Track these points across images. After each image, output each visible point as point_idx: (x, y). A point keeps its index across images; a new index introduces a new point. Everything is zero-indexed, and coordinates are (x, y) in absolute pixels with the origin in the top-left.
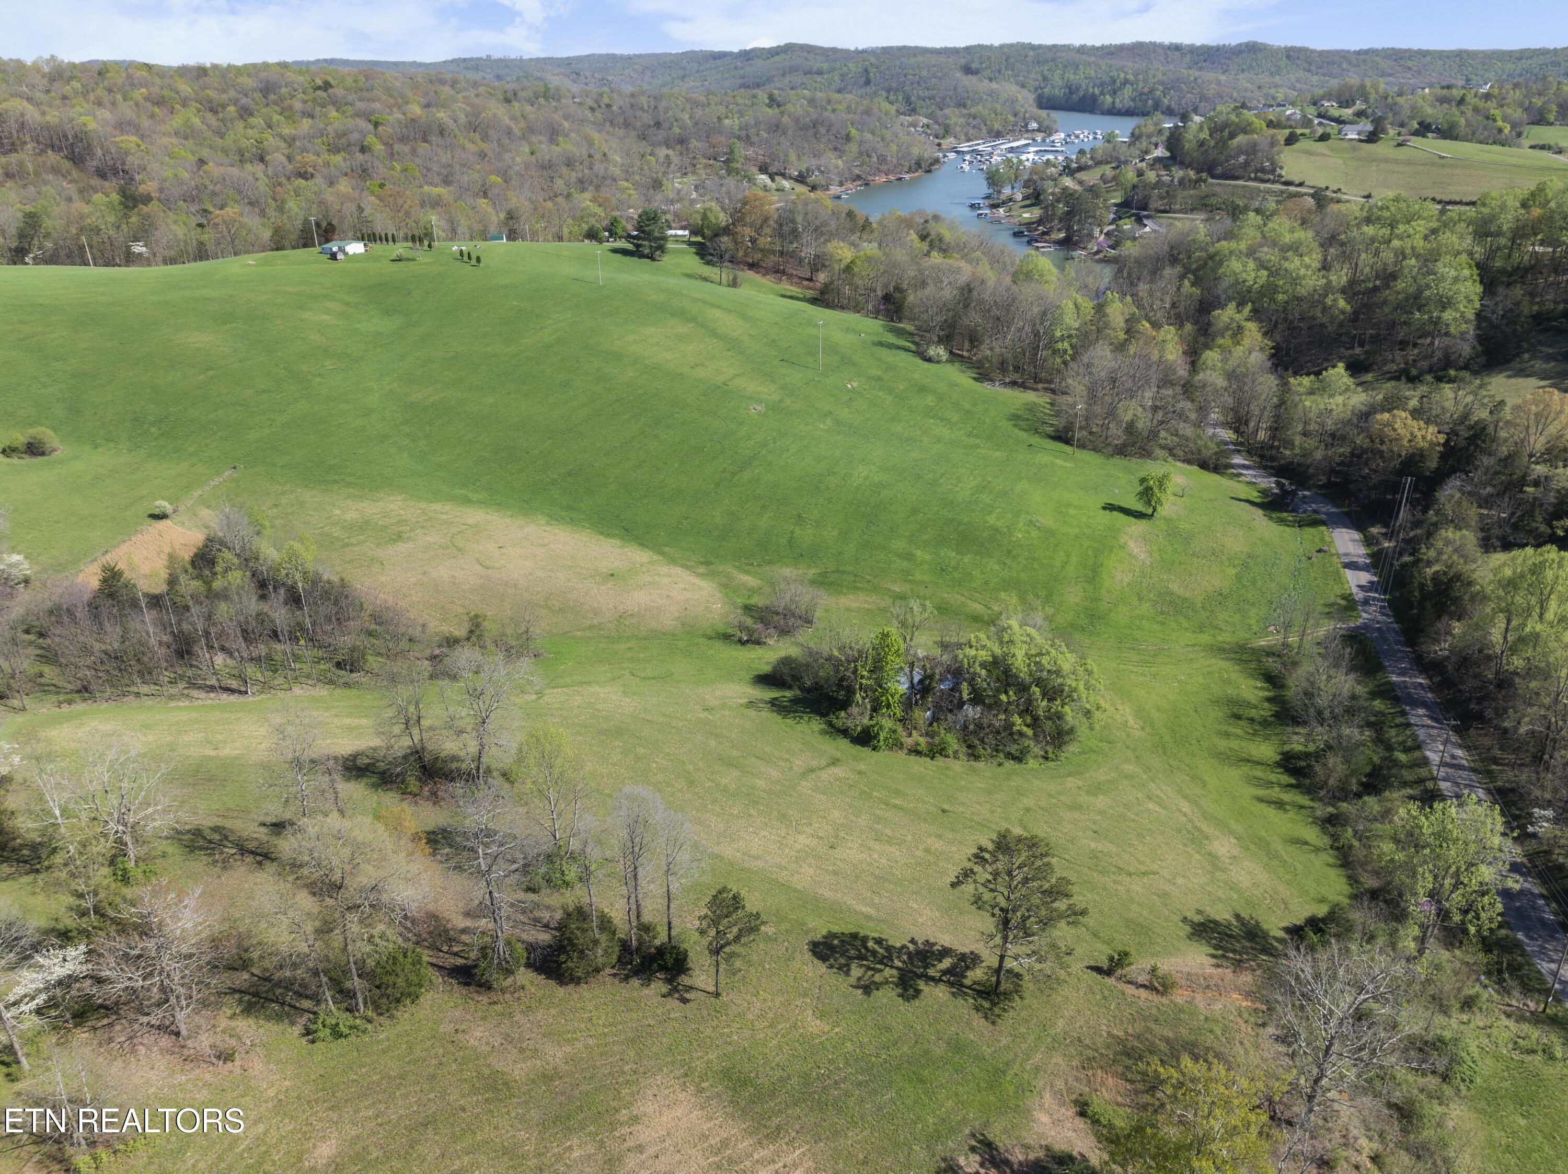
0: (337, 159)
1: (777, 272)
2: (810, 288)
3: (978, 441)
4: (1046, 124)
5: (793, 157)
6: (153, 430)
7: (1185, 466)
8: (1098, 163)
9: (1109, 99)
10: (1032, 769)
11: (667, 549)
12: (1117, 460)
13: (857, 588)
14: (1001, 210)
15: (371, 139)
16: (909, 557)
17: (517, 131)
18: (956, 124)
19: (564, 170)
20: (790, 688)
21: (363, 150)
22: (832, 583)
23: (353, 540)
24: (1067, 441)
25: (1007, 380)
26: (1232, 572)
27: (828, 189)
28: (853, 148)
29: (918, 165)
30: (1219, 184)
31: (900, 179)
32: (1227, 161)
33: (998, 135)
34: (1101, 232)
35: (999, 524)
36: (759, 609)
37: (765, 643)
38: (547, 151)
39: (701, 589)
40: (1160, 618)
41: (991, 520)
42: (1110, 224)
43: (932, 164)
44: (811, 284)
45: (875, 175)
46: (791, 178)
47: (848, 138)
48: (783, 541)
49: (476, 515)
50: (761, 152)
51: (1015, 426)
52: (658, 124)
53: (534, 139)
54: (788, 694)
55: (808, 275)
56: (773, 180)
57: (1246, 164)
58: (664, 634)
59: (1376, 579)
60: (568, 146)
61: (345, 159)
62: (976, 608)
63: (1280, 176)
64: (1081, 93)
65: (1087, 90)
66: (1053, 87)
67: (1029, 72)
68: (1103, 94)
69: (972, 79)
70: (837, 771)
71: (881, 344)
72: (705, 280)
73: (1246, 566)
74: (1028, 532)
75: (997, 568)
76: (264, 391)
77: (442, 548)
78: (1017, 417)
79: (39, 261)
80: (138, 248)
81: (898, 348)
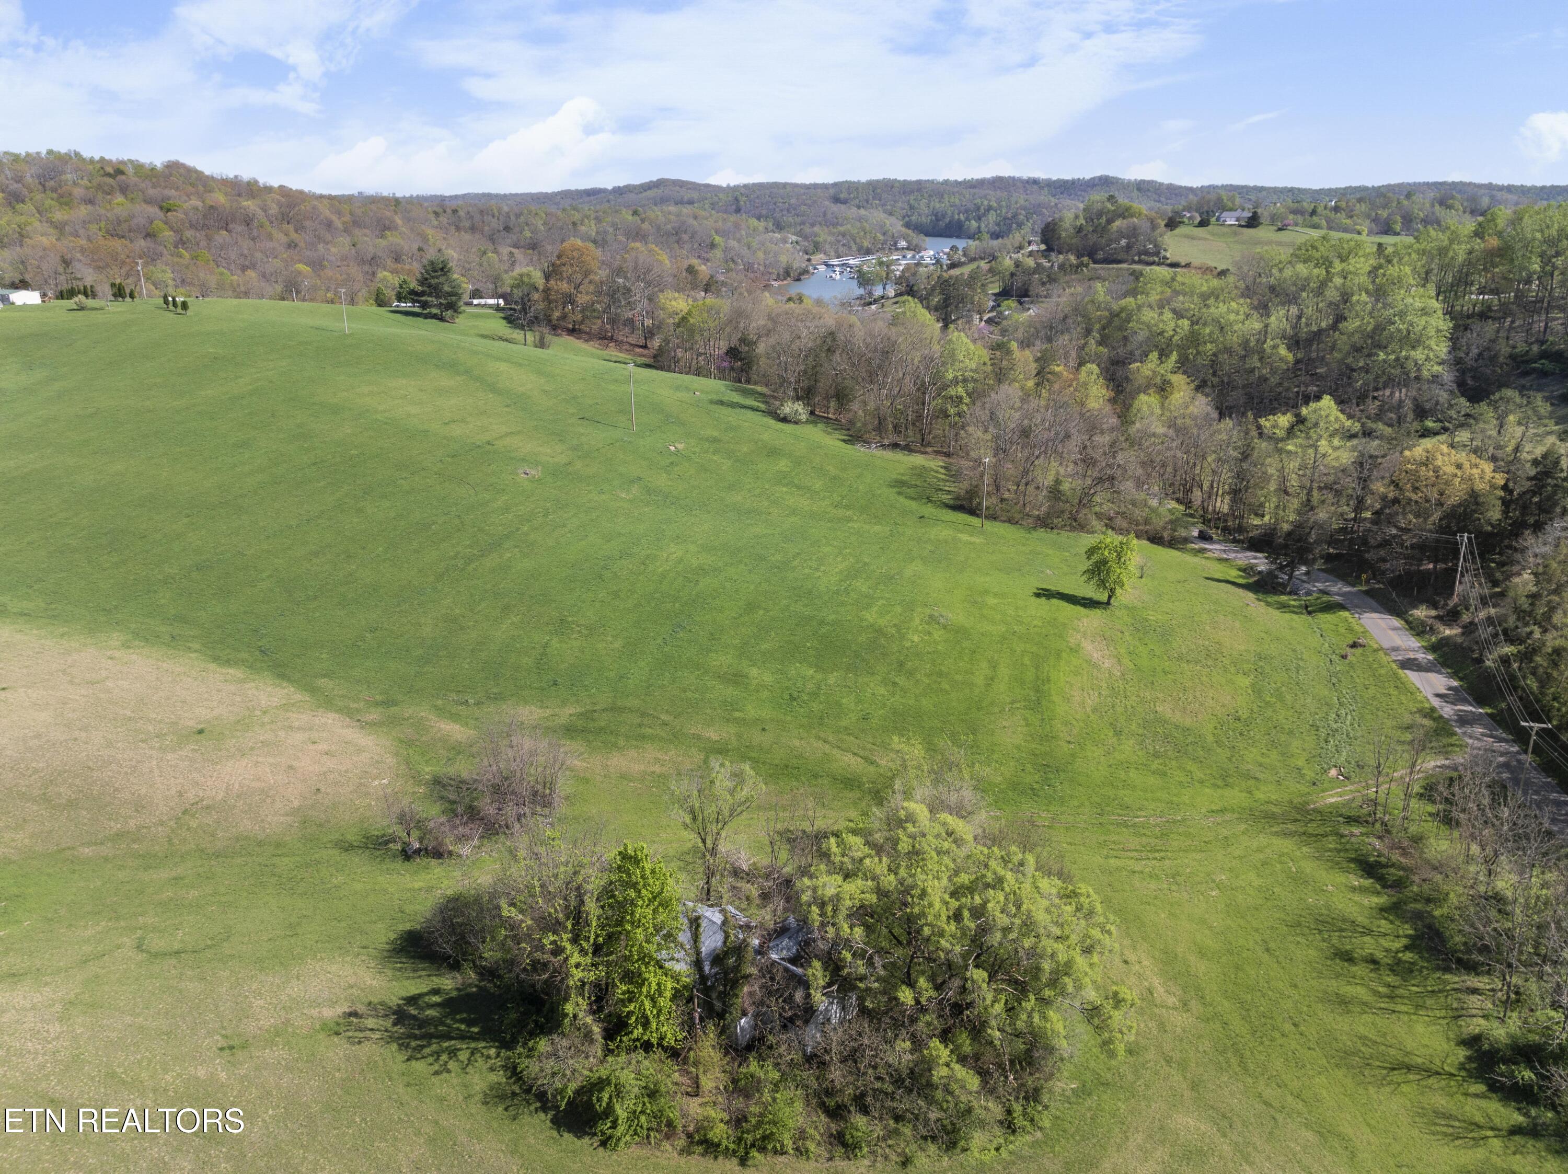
1: (604, 338)
2: (644, 356)
3: (850, 513)
4: (915, 244)
8: (973, 260)
9: (974, 224)
11: (322, 682)
12: (1041, 533)
13: (643, 737)
16: (737, 679)
17: (338, 223)
18: (825, 241)
20: (455, 966)
21: (152, 235)
22: (601, 731)
24: (972, 511)
25: (886, 442)
28: (718, 254)
29: (787, 273)
30: (1101, 268)
31: (768, 286)
32: (1108, 245)
33: (868, 252)
34: (981, 320)
35: (882, 622)
36: (460, 784)
37: (450, 853)
38: (372, 244)
40: (1155, 765)
41: (870, 616)
42: (991, 311)
43: (801, 274)
44: (645, 352)
47: (713, 246)
48: (527, 661)
51: (899, 493)
53: (357, 232)
54: (448, 983)
55: (642, 343)
57: (1129, 247)
58: (260, 844)
59: (1455, 683)
62: (850, 762)
63: (1165, 258)
64: (947, 220)
65: (953, 216)
66: (920, 215)
67: (895, 201)
68: (968, 219)
69: (843, 207)
71: (721, 403)
72: (506, 341)
73: (1261, 672)
74: (929, 633)
75: (882, 691)
78: (902, 483)
81: (744, 407)
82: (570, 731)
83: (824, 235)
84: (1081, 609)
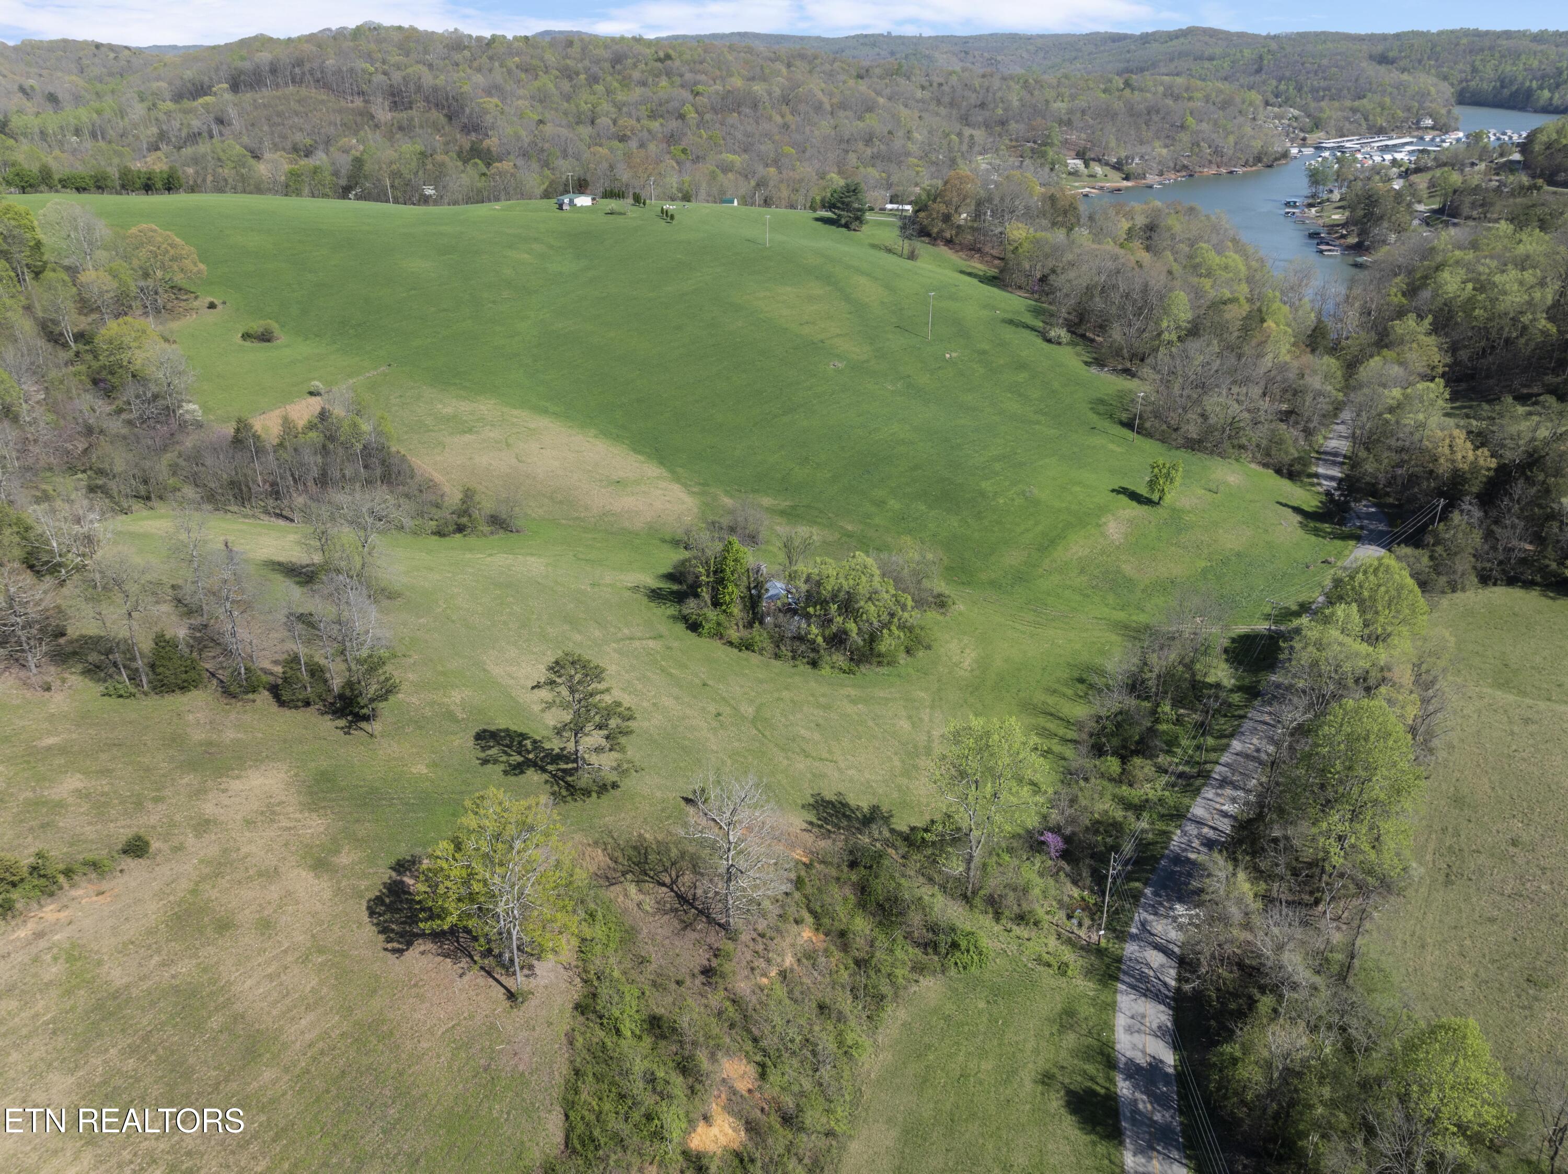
0: (655, 125)
1: (972, 249)
2: (995, 267)
3: (1042, 418)
4: (1443, 120)
5: (1113, 144)
6: (351, 331)
7: (1260, 469)
10: (822, 676)
11: (679, 470)
12: (1180, 452)
14: (1313, 210)
15: (688, 108)
16: (881, 504)
17: (828, 106)
18: (1330, 118)
19: (861, 145)
20: (680, 583)
21: (681, 117)
22: (798, 515)
23: (436, 428)
24: (1140, 430)
25: (1120, 367)
26: (1203, 564)
27: (1144, 178)
28: (1185, 137)
29: (1258, 159)
31: (1231, 172)
33: (1380, 131)
35: (990, 489)
38: (851, 125)
39: (683, 503)
40: (1088, 591)
41: (986, 484)
43: (1276, 159)
44: (999, 264)
45: (1204, 166)
46: (1107, 164)
47: (1183, 127)
48: (779, 476)
49: (542, 422)
50: (1083, 136)
51: (1092, 409)
52: (983, 105)
53: (841, 114)
54: (674, 587)
56: (1087, 166)
58: (630, 532)
60: (872, 122)
61: (662, 125)
64: (1514, 88)
65: (1522, 83)
66: (1482, 80)
67: (1456, 63)
68: (1541, 88)
69: (1382, 69)
70: (651, 644)
71: (1011, 322)
72: (889, 251)
73: (1225, 562)
74: (1013, 500)
75: (956, 524)
76: (445, 310)
77: (496, 442)
78: (1101, 401)
79: (358, 198)
80: (429, 191)
81: (1027, 327)
82: (783, 513)
83: (1330, 111)
84: (1134, 504)
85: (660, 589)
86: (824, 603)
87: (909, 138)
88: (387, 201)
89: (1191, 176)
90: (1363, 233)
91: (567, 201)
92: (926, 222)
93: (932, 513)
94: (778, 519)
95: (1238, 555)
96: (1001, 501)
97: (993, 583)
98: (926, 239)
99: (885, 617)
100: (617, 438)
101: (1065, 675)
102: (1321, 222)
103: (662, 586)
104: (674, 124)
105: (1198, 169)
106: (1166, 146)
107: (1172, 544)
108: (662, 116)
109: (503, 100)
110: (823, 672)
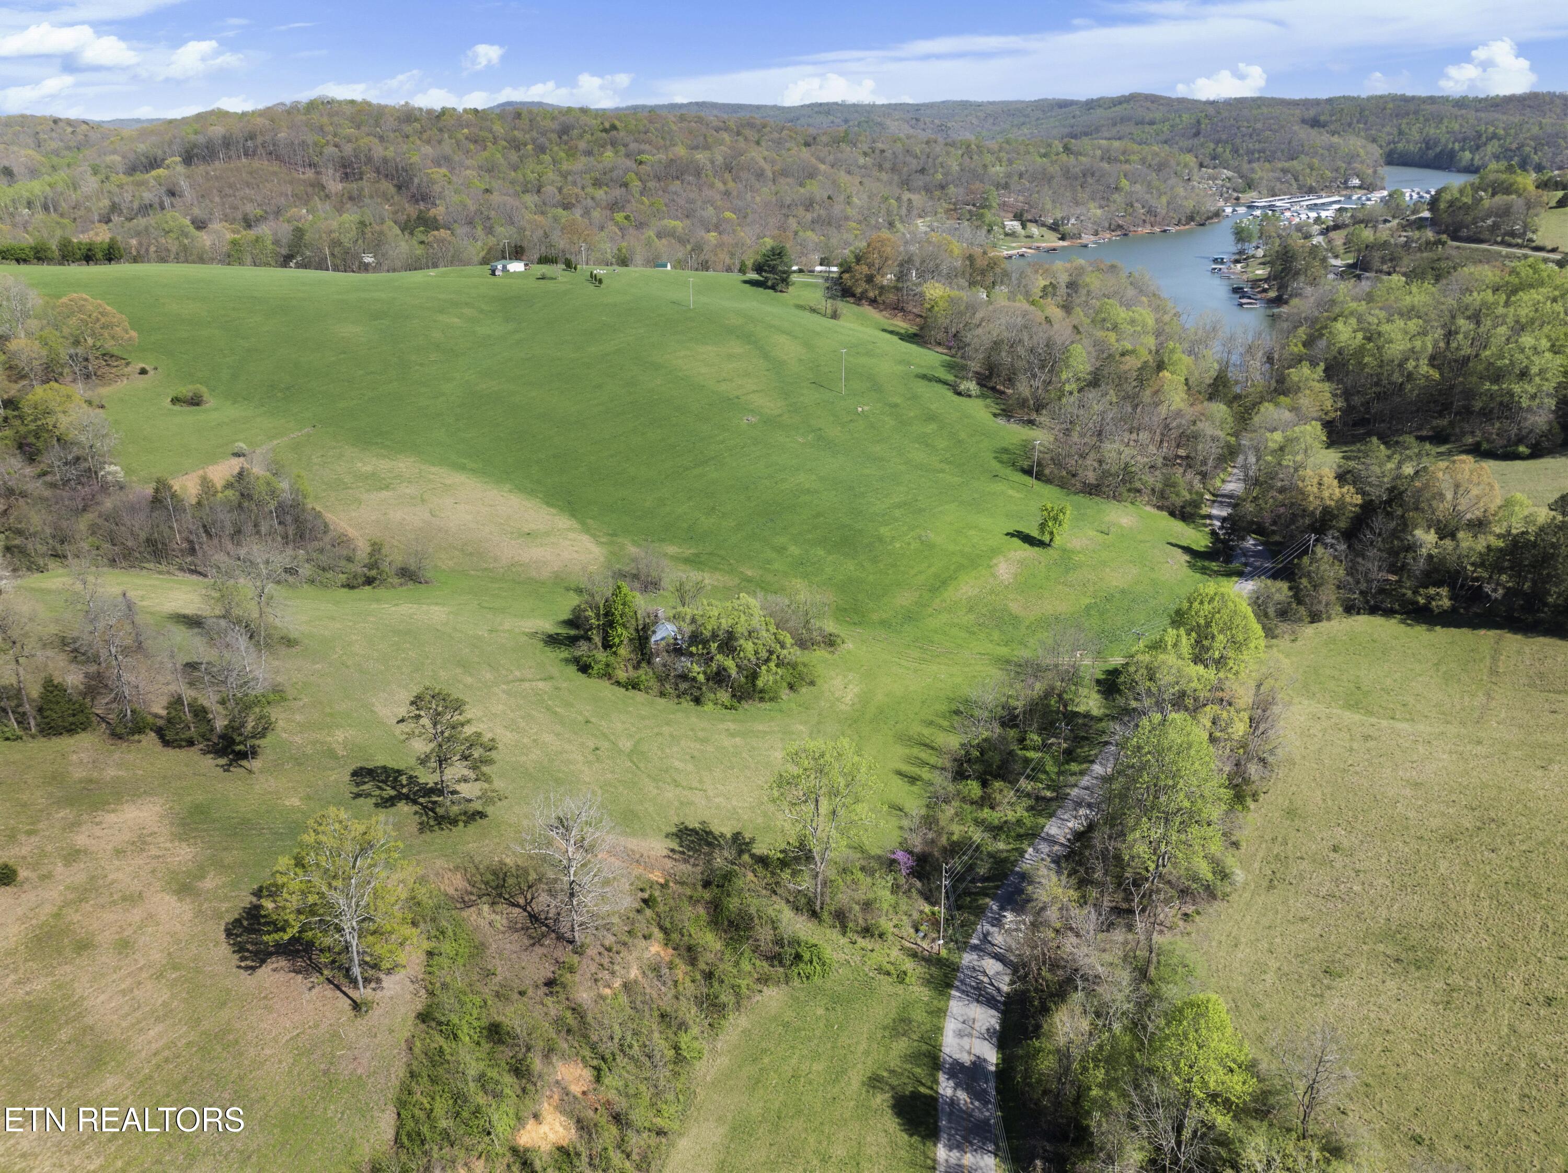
0: (600, 194)
2: (919, 326)
3: (947, 467)
4: (1369, 181)
5: (1049, 206)
6: (279, 394)
7: (1155, 511)
9: (1467, 155)
10: (704, 712)
11: (589, 521)
13: (716, 569)
14: (1239, 266)
15: (631, 176)
16: (781, 550)
18: (1261, 178)
19: (801, 211)
20: (575, 628)
21: (625, 185)
22: (701, 562)
23: (354, 486)
24: (1039, 477)
26: (1087, 601)
27: (1080, 238)
28: (1119, 198)
29: (1191, 218)
30: (1458, 248)
31: (1165, 231)
32: (1475, 223)
33: (1311, 191)
35: (888, 534)
38: (790, 190)
39: (590, 553)
40: (975, 629)
41: (884, 530)
43: (1209, 218)
44: (922, 321)
45: (1138, 226)
46: (1043, 225)
47: (1117, 189)
48: (685, 525)
49: (459, 478)
50: (1021, 198)
52: (922, 171)
53: (782, 180)
54: (569, 631)
56: (1024, 227)
57: (1495, 226)
58: (536, 582)
60: (814, 189)
61: (606, 193)
63: (1530, 240)
64: (1438, 150)
65: (1446, 145)
66: (1408, 142)
67: (1383, 126)
68: (1463, 149)
69: (1314, 132)
70: (541, 685)
71: (924, 377)
72: (813, 310)
73: (1108, 599)
74: (909, 544)
75: (852, 568)
76: (372, 373)
77: (412, 498)
78: (1005, 450)
79: (299, 266)
80: (368, 259)
81: (940, 381)
82: (687, 561)
83: (1261, 171)
84: (1027, 546)
85: (557, 634)
86: (705, 643)
87: (849, 203)
88: (327, 269)
89: (1125, 235)
90: (1282, 287)
91: (500, 267)
92: (849, 283)
93: (830, 558)
94: (682, 567)
95: (1123, 592)
96: (898, 545)
97: (883, 623)
98: (852, 300)
99: (764, 655)
100: (532, 493)
101: (944, 708)
102: (1245, 277)
103: (559, 631)
104: (618, 192)
105: (1132, 228)
106: (1101, 207)
107: (1059, 583)
108: (607, 185)
109: (452, 170)
110: (706, 708)
